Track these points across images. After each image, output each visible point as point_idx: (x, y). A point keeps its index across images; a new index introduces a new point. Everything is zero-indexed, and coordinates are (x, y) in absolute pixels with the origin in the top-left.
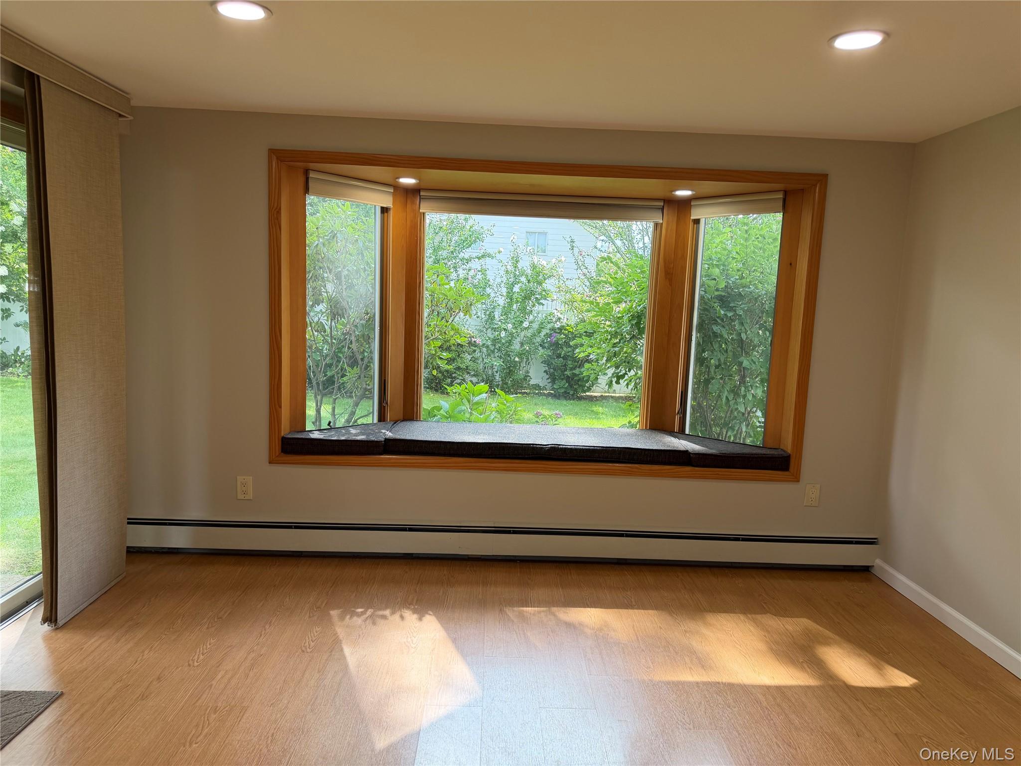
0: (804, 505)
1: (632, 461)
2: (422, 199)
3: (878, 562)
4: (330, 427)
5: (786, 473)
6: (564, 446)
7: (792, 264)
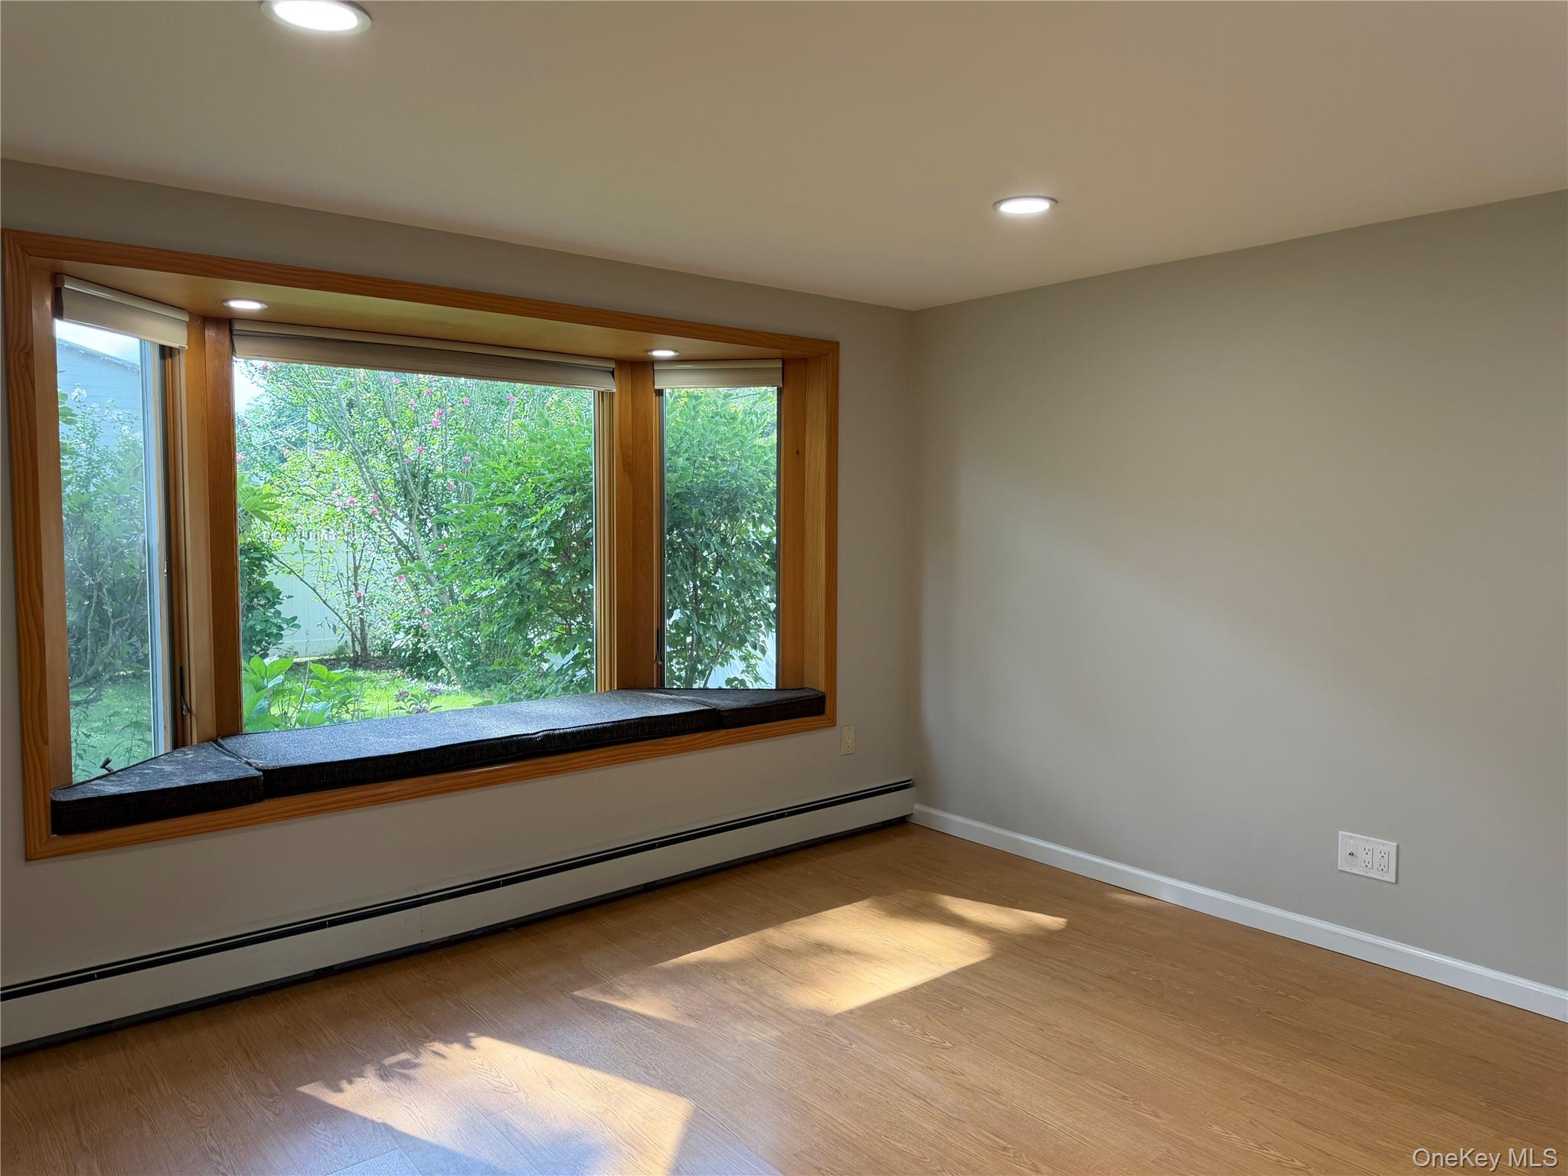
0: (842, 753)
1: (653, 736)
2: (235, 335)
3: (918, 807)
4: (107, 772)
5: (822, 717)
6: (561, 731)
7: (800, 452)
